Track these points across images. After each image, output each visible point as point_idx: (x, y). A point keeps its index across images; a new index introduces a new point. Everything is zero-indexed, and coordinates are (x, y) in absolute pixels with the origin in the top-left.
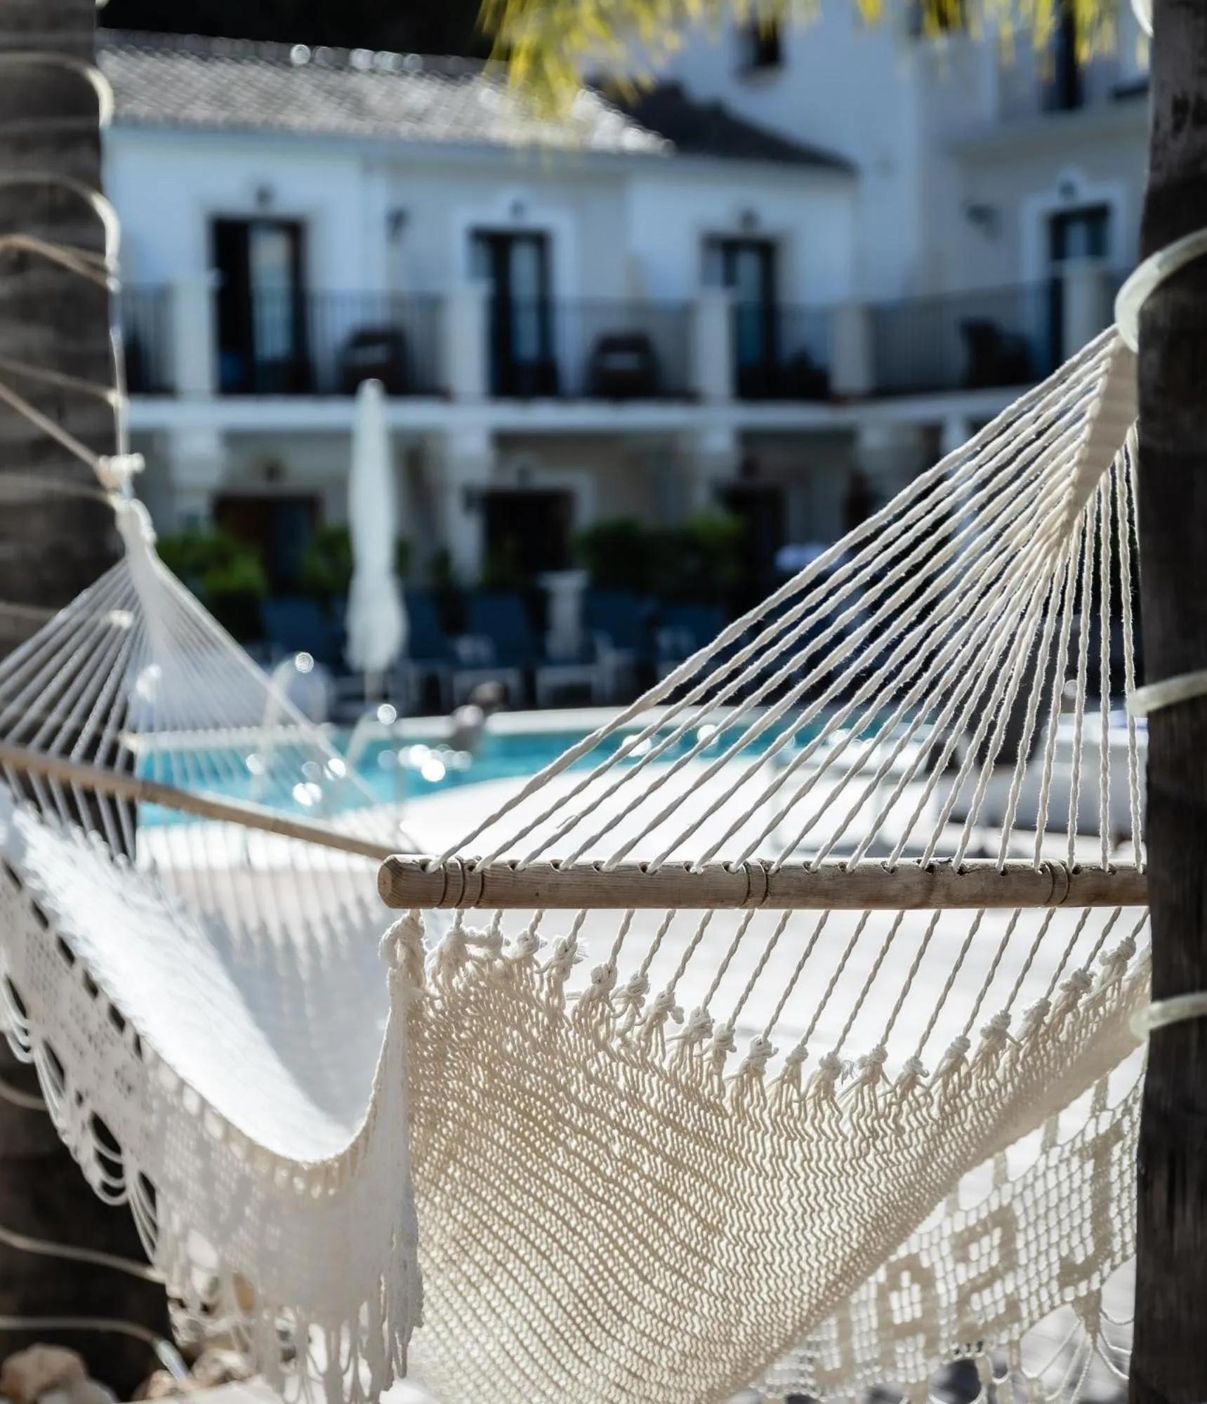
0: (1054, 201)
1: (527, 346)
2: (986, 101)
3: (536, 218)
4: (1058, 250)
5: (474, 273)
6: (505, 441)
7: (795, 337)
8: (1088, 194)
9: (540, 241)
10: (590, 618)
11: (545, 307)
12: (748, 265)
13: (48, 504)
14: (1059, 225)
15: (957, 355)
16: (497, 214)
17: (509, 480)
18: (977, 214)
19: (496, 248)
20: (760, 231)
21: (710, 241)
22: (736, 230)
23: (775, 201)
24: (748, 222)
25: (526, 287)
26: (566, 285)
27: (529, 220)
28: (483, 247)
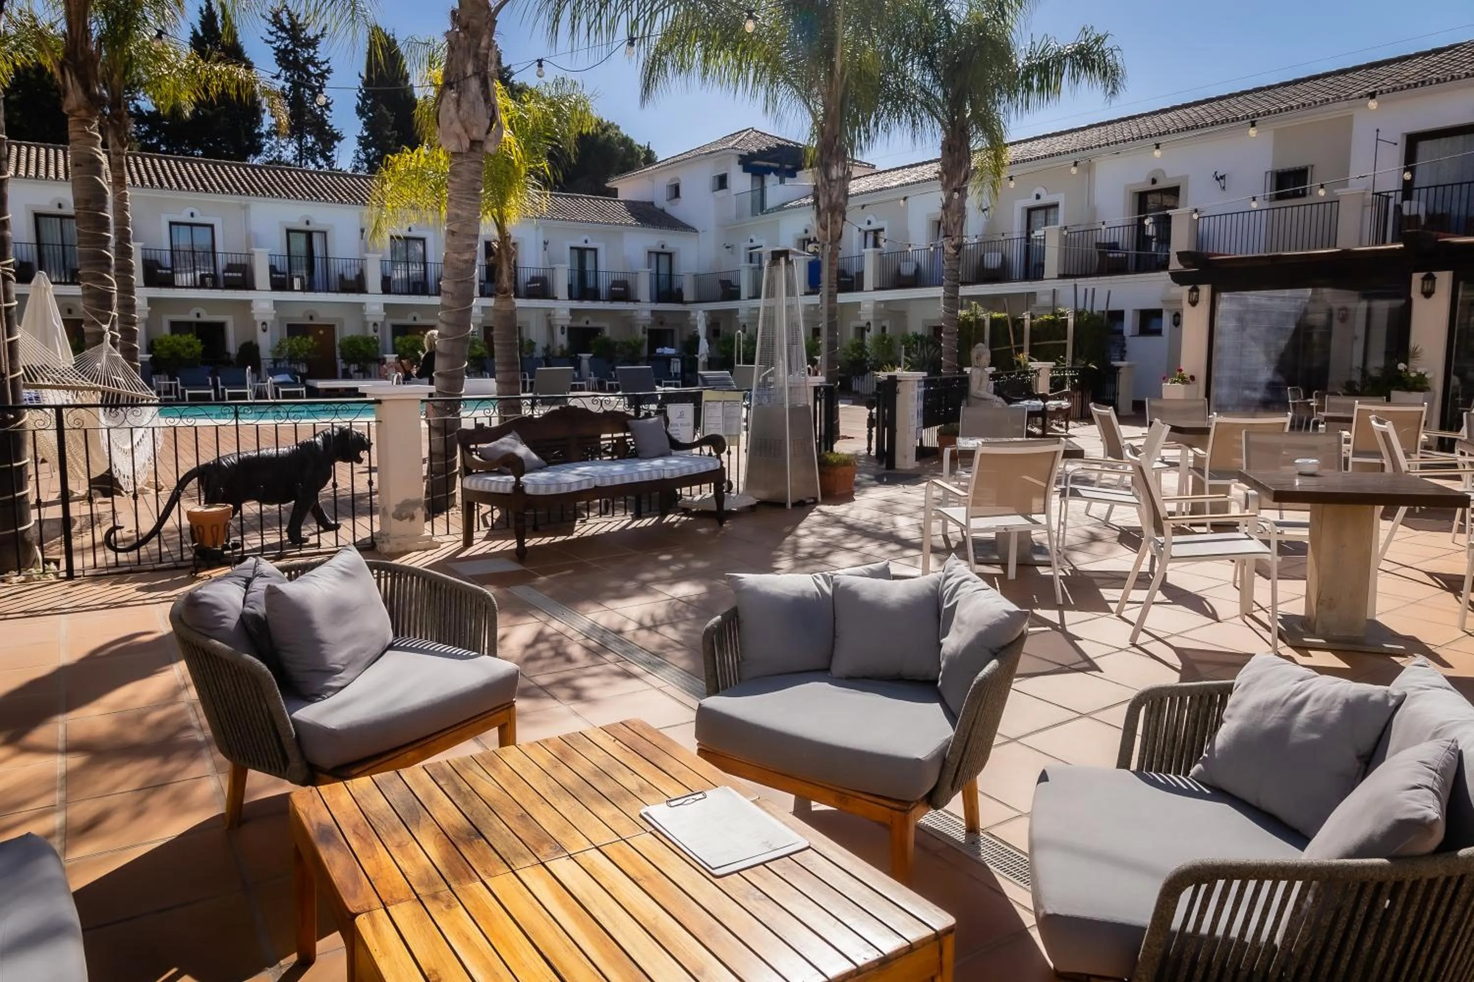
0: (749, 244)
1: (590, 283)
2: (733, 212)
4: (751, 260)
5: (572, 262)
6: (573, 311)
8: (756, 243)
9: (595, 251)
11: (596, 271)
12: (664, 260)
14: (750, 250)
16: (581, 244)
17: (576, 324)
18: (728, 247)
19: (581, 253)
20: (665, 250)
21: (650, 252)
22: (660, 250)
23: (672, 240)
24: (663, 247)
25: (589, 266)
26: (602, 267)
27: (590, 245)
28: (576, 252)
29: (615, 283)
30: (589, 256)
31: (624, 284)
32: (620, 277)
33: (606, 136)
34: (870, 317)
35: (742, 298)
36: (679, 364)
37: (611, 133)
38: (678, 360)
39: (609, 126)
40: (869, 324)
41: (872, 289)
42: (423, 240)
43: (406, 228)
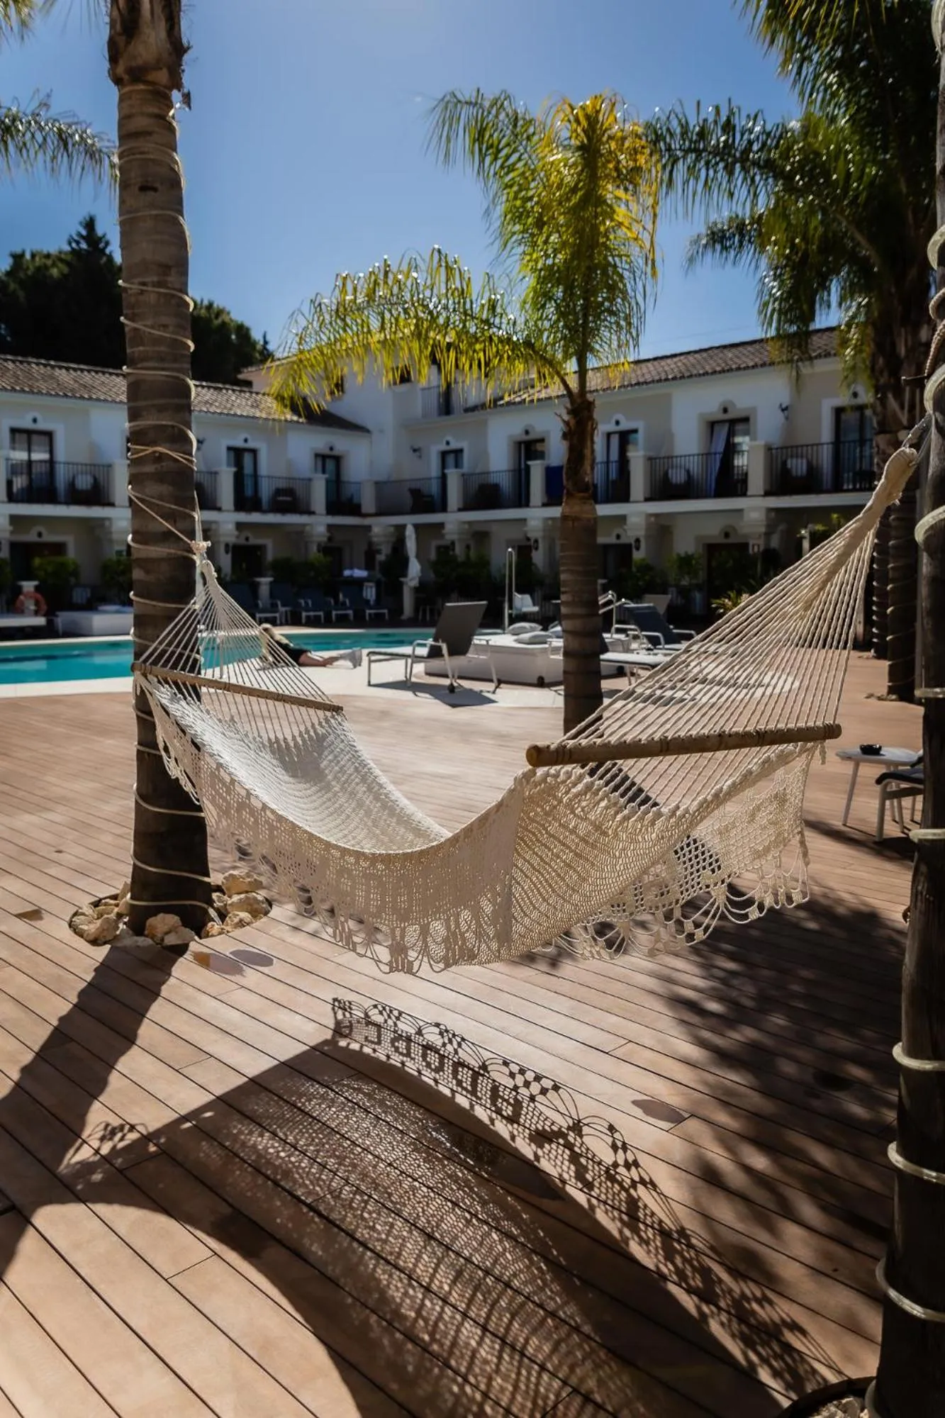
0: (444, 447)
1: (249, 492)
2: (418, 410)
3: (251, 444)
4: (444, 465)
5: (229, 465)
6: (240, 526)
7: (347, 491)
8: (454, 445)
9: (254, 452)
10: (272, 595)
11: (255, 475)
12: (330, 465)
13: (169, 559)
14: (444, 454)
15: (408, 500)
16: (239, 443)
17: (242, 541)
18: (415, 451)
19: (237, 454)
20: (335, 453)
21: (317, 455)
22: (327, 452)
23: (341, 442)
24: (331, 449)
25: (248, 469)
26: (264, 469)
27: (251, 445)
28: (232, 454)
29: (279, 492)
30: (247, 459)
31: (289, 492)
32: (282, 484)
33: (219, 321)
34: (641, 533)
35: (449, 509)
36: (374, 590)
37: (224, 317)
38: (371, 584)
39: (220, 313)
40: (638, 541)
41: (642, 499)
42: (49, 435)
43: (29, 417)
